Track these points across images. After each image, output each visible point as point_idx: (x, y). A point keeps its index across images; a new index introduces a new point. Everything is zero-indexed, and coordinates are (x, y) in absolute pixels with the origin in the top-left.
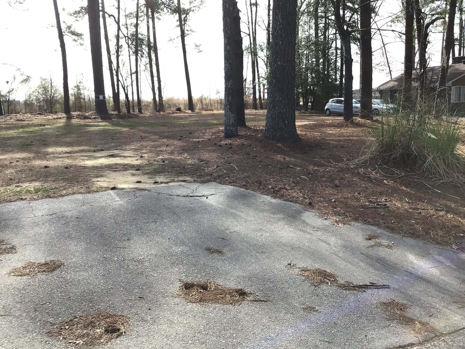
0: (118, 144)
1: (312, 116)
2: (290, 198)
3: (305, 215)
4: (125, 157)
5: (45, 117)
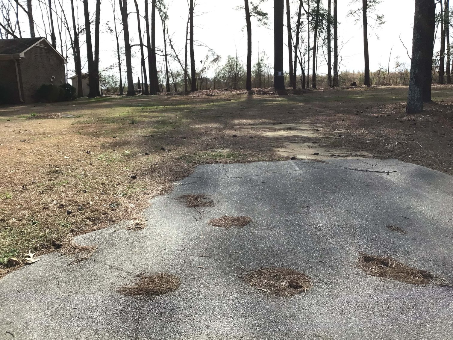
0: (295, 118)
4: (302, 130)
5: (230, 93)
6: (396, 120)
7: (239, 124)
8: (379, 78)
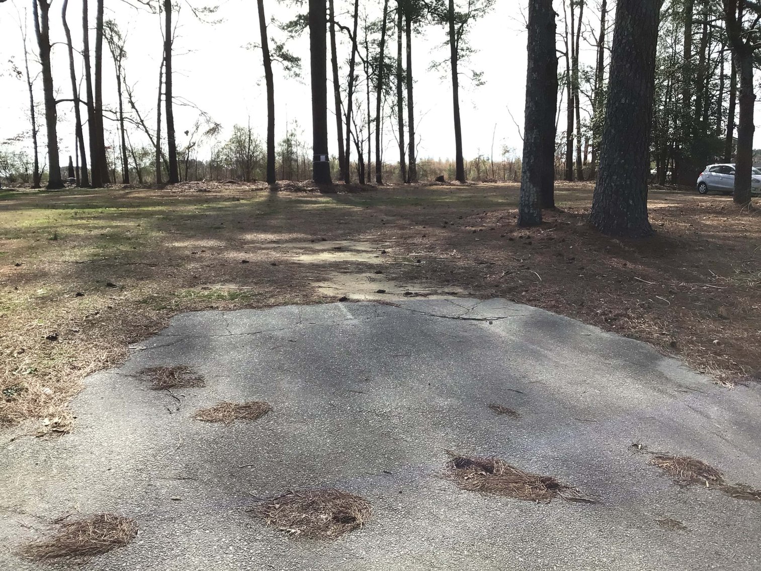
0: (347, 231)
1: (673, 193)
2: (636, 332)
3: (663, 363)
4: (358, 251)
5: (239, 188)
6: (503, 236)
7: (253, 242)
8: (478, 170)
